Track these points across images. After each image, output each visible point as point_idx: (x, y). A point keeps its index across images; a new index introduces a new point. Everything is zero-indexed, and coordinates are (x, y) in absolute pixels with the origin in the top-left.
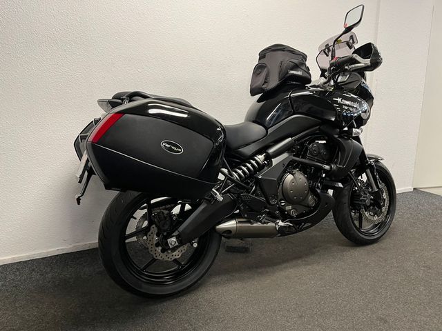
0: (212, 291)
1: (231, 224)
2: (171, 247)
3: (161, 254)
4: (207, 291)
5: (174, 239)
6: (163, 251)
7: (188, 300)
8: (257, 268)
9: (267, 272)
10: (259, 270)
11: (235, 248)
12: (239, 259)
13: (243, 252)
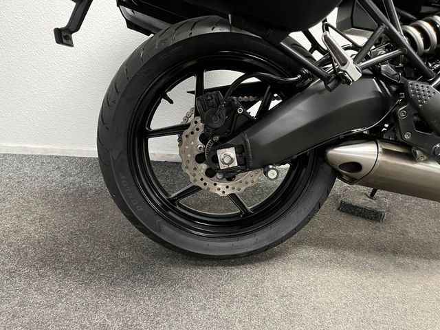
0: (294, 274)
1: (365, 153)
2: (222, 167)
3: (206, 178)
4: (284, 270)
5: (231, 152)
6: (210, 173)
7: (245, 276)
8: (395, 253)
9: (417, 268)
10: (400, 260)
11: (356, 207)
12: (359, 229)
13: (371, 219)
